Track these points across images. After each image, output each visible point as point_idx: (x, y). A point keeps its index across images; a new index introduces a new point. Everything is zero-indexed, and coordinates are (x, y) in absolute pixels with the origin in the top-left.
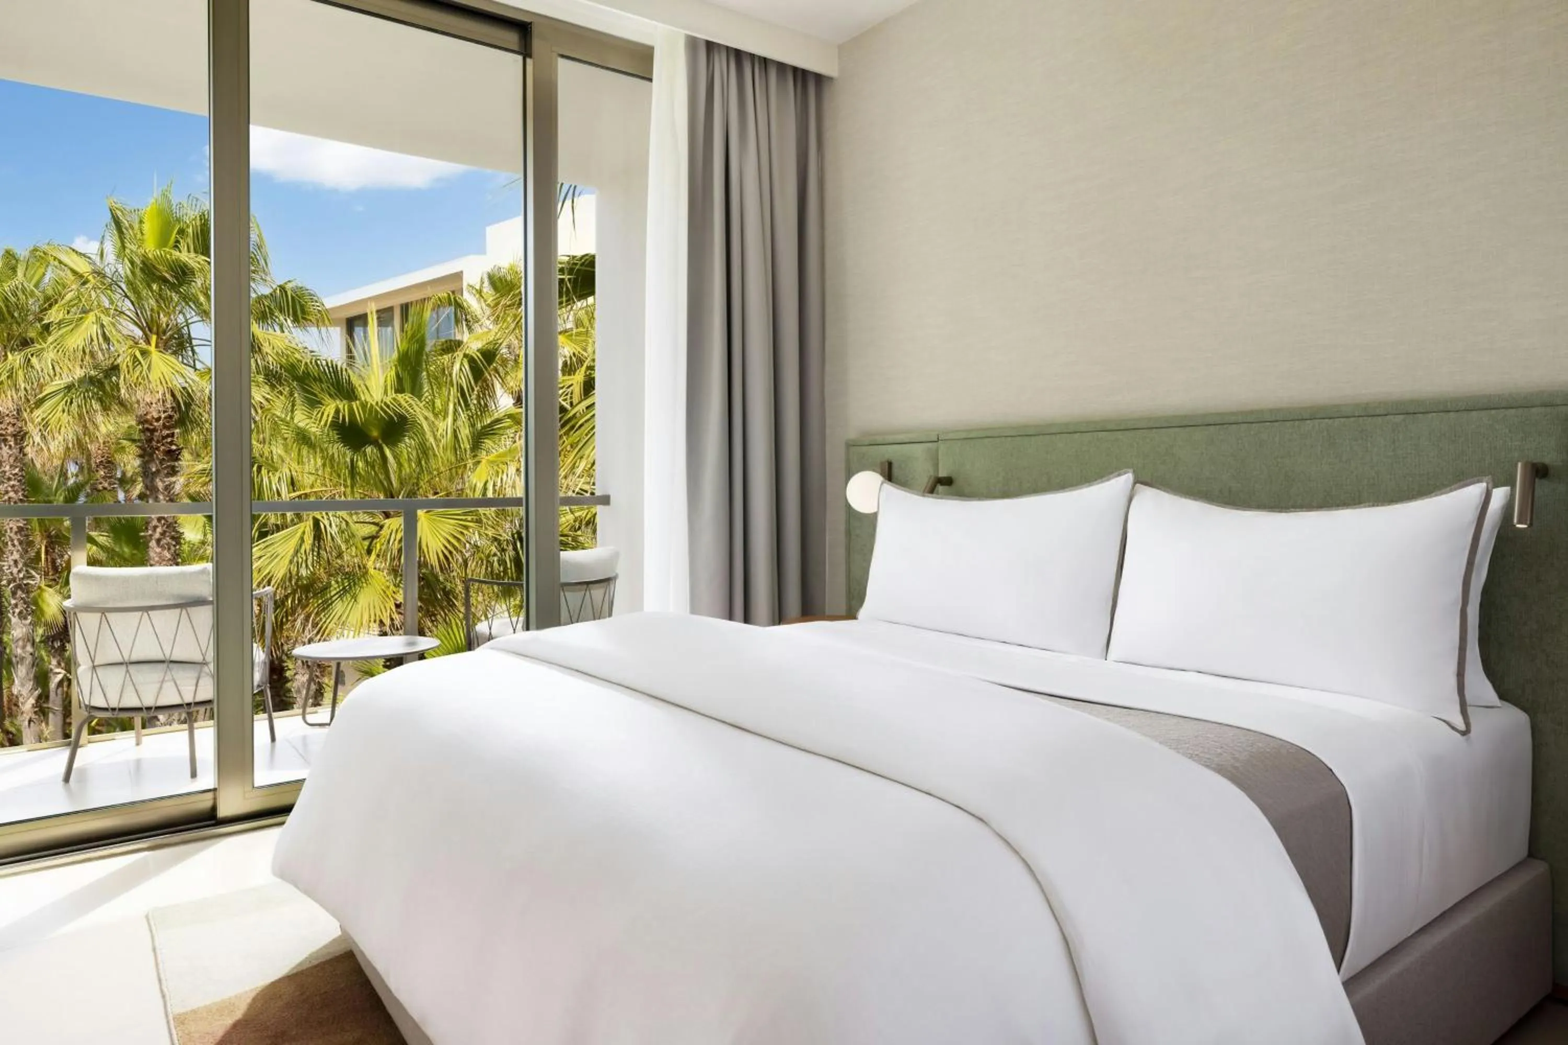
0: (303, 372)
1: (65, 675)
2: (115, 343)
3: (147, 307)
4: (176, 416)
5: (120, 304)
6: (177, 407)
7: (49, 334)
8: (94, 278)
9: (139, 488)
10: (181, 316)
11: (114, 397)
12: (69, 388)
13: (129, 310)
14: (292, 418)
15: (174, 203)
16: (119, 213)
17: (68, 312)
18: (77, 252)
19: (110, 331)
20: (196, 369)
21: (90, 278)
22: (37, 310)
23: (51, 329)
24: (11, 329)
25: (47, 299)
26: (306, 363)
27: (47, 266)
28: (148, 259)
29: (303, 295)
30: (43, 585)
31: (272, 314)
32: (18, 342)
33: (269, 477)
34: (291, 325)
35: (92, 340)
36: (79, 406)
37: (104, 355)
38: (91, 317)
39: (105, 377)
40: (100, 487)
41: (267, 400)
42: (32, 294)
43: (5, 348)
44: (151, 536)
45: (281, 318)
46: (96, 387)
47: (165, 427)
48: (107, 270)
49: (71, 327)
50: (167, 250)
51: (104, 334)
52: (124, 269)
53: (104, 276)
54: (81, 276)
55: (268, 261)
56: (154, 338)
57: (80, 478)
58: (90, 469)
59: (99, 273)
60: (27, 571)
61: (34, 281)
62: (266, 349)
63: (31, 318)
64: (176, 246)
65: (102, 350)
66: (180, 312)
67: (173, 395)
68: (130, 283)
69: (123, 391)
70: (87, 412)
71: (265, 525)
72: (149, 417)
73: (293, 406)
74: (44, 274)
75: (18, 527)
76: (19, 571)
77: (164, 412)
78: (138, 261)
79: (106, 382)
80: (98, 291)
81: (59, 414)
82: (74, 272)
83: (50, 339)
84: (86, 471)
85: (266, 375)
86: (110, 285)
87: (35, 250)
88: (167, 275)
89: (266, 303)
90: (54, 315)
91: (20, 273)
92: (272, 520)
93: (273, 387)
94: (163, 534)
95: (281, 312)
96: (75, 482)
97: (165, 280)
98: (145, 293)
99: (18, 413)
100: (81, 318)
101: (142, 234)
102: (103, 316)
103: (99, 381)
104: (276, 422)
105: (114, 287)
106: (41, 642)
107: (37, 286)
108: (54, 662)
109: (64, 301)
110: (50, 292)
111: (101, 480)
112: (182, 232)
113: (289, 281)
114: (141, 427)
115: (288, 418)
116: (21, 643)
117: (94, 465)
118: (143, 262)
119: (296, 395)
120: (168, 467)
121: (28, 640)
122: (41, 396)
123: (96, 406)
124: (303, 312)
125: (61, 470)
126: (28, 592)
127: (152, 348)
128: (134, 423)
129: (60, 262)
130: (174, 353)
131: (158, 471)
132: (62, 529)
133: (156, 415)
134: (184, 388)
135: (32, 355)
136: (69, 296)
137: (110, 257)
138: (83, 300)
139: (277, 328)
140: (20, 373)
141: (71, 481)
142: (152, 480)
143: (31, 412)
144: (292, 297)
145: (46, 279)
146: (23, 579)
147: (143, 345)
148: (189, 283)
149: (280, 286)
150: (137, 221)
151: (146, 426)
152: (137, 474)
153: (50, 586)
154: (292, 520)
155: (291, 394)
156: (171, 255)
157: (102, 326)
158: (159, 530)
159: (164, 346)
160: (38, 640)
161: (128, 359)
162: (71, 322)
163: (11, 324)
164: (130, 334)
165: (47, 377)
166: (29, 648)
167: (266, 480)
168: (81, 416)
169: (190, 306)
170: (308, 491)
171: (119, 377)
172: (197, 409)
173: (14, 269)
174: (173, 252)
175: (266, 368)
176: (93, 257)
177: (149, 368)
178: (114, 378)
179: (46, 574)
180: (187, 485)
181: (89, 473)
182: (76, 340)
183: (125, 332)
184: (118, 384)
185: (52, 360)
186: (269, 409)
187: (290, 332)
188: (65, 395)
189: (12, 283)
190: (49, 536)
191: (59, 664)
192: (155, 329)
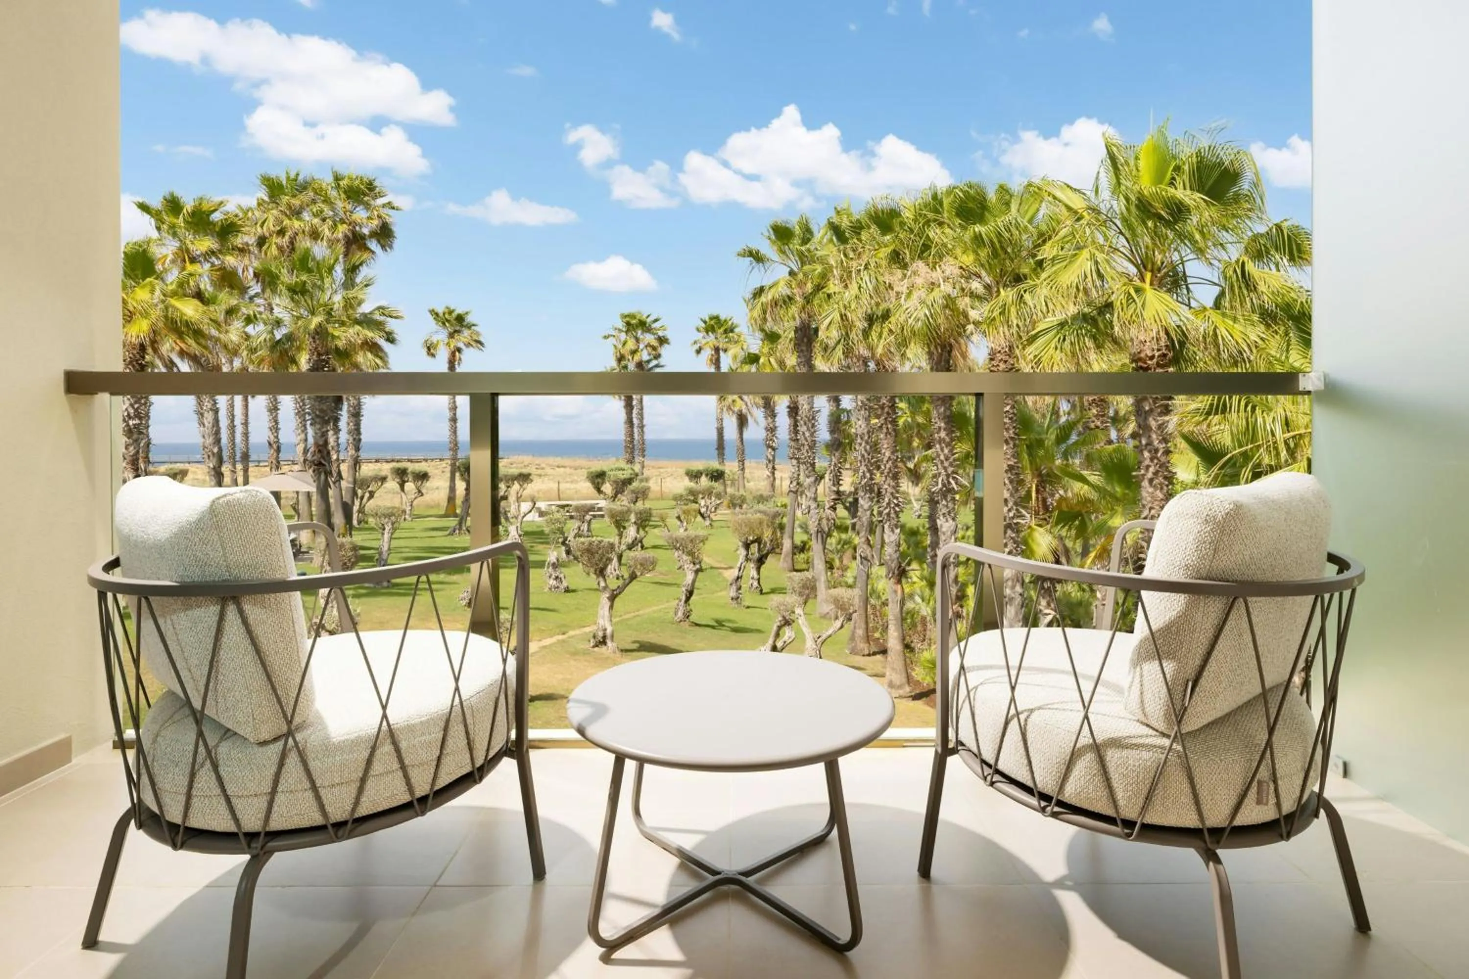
0: (1299, 311)
1: (1055, 616)
2: (1109, 280)
3: (1141, 244)
4: (1171, 355)
5: (1114, 241)
6: (1171, 346)
7: (1043, 270)
8: (1089, 214)
9: (1131, 427)
10: (1176, 253)
11: (1107, 334)
12: (1062, 325)
13: (1124, 246)
14: (1287, 358)
15: (1170, 140)
16: (1114, 149)
17: (1062, 249)
18: (1071, 188)
19: (1104, 268)
20: (1190, 308)
21: (1085, 214)
22: (1031, 246)
23: (1045, 265)
24: (1003, 265)
25: (1041, 234)
26: (1302, 303)
27: (1041, 202)
28: (1143, 195)
29: (1300, 234)
30: (1033, 524)
31: (1268, 252)
32: (1011, 278)
33: (1264, 417)
34: (1287, 264)
35: (1086, 277)
36: (1071, 343)
37: (1098, 292)
38: (1085, 254)
39: (1099, 314)
40: (1092, 425)
41: (1262, 339)
42: (1026, 229)
43: (998, 283)
44: (1143, 475)
45: (1277, 257)
46: (1088, 324)
47: (1158, 365)
48: (1102, 206)
49: (1065, 263)
50: (1163, 187)
51: (1098, 271)
52: (1119, 206)
53: (1099, 213)
54: (1076, 212)
55: (1264, 200)
56: (1148, 276)
57: (1073, 416)
58: (1082, 408)
59: (1094, 210)
60: (1017, 510)
61: (1028, 217)
62: (1262, 287)
63: (1024, 253)
64: (1172, 183)
65: (1096, 287)
66: (1175, 250)
67: (1167, 333)
68: (1125, 220)
69: (1116, 329)
70: (1080, 350)
71: (1259, 465)
72: (1142, 355)
73: (1288, 345)
74: (1038, 210)
75: (1009, 466)
76: (1009, 510)
77: (1159, 350)
78: (1133, 198)
79: (1100, 319)
80: (1093, 228)
81: (1052, 351)
82: (1069, 208)
83: (1044, 275)
84: (1078, 409)
85: (1261, 314)
86: (1105, 221)
87: (1030, 185)
88: (1162, 213)
89: (1262, 242)
90: (1048, 251)
91: (1014, 207)
92: (1266, 461)
93: (1268, 326)
94: (1156, 473)
95: (1277, 250)
96: (1067, 420)
97: (1160, 218)
98: (1140, 230)
99: (1010, 350)
100: (1076, 255)
101: (1138, 170)
102: (1097, 253)
103: (1093, 319)
104: (1271, 362)
105: (1109, 224)
106: (1030, 582)
107: (1030, 221)
108: (1043, 602)
109: (1057, 238)
110: (1044, 228)
111: (1094, 419)
112: (1177, 169)
113: (1286, 220)
114: (1134, 365)
115: (1283, 358)
116: (1010, 583)
117: (1086, 404)
118: (1138, 199)
119: (1291, 335)
120: (1161, 406)
121: (1018, 581)
122: (1033, 333)
123: (1090, 343)
124: (1299, 251)
125: (1053, 408)
126: (1018, 532)
127: (1147, 286)
128: (1127, 361)
129: (1055, 198)
130: (1169, 291)
131: (1151, 410)
132: (1054, 468)
133: (1150, 354)
134: (1178, 327)
135: (1025, 291)
136: (1062, 233)
137: (1105, 194)
138: (1077, 236)
139: (1273, 266)
140: (1013, 310)
141: (1063, 419)
142: (1146, 419)
143: (1024, 349)
144: (1288, 236)
145: (1040, 215)
146: (1013, 518)
147: (1138, 283)
148: (1185, 221)
149: (1276, 225)
150: (1133, 156)
151: (1140, 364)
152: (1130, 412)
153: (1040, 526)
154: (1286, 461)
155: (1287, 334)
156: (1167, 192)
157: (1096, 263)
158: (1152, 470)
159: (1159, 284)
160: (1027, 580)
161: (1122, 297)
162: (1064, 259)
163: (1004, 260)
164: (1124, 271)
165: (1040, 314)
166: (1018, 589)
167: (1260, 420)
168: (1074, 354)
169: (1185, 244)
170: (1302, 431)
171: (1112, 315)
172: (1191, 347)
173: (1008, 204)
174: (1169, 188)
175: (1261, 307)
176: (1088, 193)
177: (1143, 305)
178: (1108, 316)
179: (1037, 513)
180: (1180, 425)
181: (1081, 411)
182: (1070, 276)
183: (1120, 269)
184: (1112, 322)
185: (1045, 296)
186: (1263, 349)
187: (1286, 271)
188: (1058, 333)
189: (1006, 218)
190: (1040, 475)
191: (1049, 604)
192: (1149, 267)
